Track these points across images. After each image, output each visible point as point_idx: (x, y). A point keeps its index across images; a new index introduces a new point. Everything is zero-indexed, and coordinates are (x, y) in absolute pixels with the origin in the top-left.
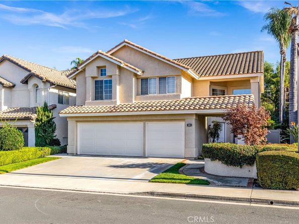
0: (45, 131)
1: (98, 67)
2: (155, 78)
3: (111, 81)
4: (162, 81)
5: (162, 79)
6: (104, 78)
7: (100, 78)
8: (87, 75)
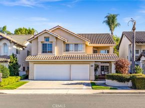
0: (14, 68)
1: (45, 37)
2: (72, 44)
3: (51, 45)
4: (76, 46)
5: (76, 45)
6: (47, 43)
7: (46, 43)
8: (39, 40)
